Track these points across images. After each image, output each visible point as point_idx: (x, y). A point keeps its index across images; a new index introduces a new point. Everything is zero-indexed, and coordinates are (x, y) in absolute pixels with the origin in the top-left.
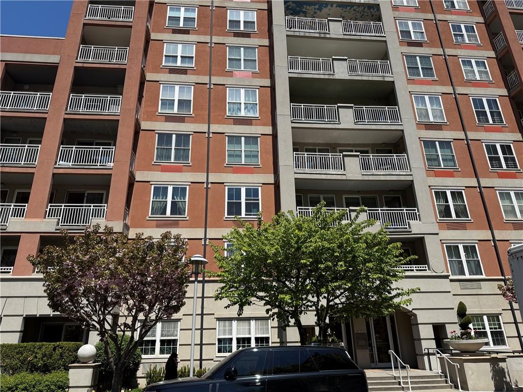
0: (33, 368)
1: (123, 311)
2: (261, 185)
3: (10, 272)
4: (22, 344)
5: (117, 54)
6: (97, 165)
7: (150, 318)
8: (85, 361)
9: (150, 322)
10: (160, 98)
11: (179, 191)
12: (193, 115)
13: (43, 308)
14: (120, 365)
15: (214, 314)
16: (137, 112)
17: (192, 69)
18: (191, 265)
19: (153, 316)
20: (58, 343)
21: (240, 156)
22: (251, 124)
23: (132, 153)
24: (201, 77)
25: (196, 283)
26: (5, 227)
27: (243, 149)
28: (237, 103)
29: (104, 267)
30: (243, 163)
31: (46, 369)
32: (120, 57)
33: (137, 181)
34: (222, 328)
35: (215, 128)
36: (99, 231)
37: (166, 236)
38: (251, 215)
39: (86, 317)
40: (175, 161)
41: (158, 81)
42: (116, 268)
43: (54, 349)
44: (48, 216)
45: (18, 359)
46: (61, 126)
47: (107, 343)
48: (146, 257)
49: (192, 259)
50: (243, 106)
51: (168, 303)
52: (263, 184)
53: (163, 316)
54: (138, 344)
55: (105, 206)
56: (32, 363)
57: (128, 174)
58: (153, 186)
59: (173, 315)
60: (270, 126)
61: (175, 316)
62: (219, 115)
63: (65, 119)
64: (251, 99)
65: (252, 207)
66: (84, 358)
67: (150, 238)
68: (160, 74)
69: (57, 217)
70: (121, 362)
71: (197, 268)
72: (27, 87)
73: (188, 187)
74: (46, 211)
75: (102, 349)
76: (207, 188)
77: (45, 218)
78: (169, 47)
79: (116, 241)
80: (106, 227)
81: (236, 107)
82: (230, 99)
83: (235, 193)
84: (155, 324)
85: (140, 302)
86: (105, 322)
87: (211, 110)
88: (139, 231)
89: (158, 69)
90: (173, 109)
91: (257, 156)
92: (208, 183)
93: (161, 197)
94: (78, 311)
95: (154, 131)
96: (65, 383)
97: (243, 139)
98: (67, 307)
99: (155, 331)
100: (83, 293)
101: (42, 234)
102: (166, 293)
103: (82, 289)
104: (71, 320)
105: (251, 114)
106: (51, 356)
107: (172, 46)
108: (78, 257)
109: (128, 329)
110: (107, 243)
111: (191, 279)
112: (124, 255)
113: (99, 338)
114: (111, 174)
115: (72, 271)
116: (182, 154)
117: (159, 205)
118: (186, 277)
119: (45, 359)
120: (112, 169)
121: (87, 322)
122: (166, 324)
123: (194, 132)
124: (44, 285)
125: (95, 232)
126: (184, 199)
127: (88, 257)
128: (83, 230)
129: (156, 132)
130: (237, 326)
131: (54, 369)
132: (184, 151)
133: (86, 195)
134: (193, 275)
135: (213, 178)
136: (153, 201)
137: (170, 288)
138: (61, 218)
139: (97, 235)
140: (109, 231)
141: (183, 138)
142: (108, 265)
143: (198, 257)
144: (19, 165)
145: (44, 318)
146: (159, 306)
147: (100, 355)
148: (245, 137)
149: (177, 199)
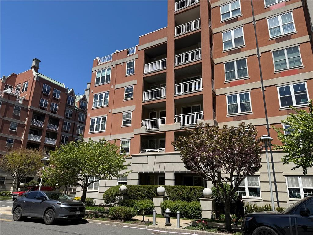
0: (183, 199)
1: (223, 170)
2: (307, 80)
3: (164, 151)
4: (176, 186)
5: (194, 24)
6: (194, 91)
7: (240, 174)
8: (207, 197)
9: (241, 177)
10: (223, 41)
11: (244, 96)
12: (246, 46)
13: (182, 168)
14: (227, 200)
15: (282, 173)
16: (211, 54)
17: (240, 16)
18: (261, 142)
19: (242, 173)
20: (192, 186)
21: (285, 63)
22: (290, 38)
23: (212, 79)
24: (247, 19)
25: (267, 153)
26: (158, 130)
27: (287, 58)
28: (277, 27)
29: (209, 146)
30: (288, 68)
31: (189, 200)
32: (196, 26)
33: (217, 95)
34: (290, 182)
35: (262, 49)
36: (203, 126)
37: (241, 125)
38: (301, 104)
39: (204, 173)
40: (238, 78)
41: (220, 32)
42: (216, 146)
43: (191, 190)
44: (176, 122)
45: (175, 193)
46: (173, 74)
47: (218, 188)
48: (232, 139)
49: (262, 138)
50: (281, 28)
51: (250, 166)
52: (308, 79)
53: (248, 173)
54: (236, 190)
55: (202, 113)
56: (182, 196)
57: (211, 92)
58: (227, 96)
59: (255, 173)
60: (307, 35)
61: (256, 174)
62: (264, 40)
63: (174, 70)
64: (287, 20)
65: (301, 98)
66: (206, 195)
67: (233, 127)
68: (221, 27)
69: (180, 121)
70: (228, 199)
71: (266, 143)
72: (155, 59)
73: (249, 93)
74: (174, 119)
75: (215, 191)
76: (263, 91)
77: (174, 123)
78: (223, 8)
79: (213, 131)
80: (206, 123)
81: (276, 30)
82: (271, 26)
83: (285, 91)
84: (244, 178)
85: (233, 165)
86: (215, 176)
87: (258, 38)
88: (224, 124)
89: (219, 24)
90: (232, 46)
91: (299, 60)
92: (263, 87)
93: (233, 102)
94: (200, 170)
95: (222, 63)
96: (199, 208)
97: (285, 51)
98: (193, 167)
99: (244, 182)
100: (200, 161)
101: (175, 131)
102: (248, 160)
103: (199, 158)
104: (197, 175)
105: (289, 31)
106: (190, 193)
107: (225, 7)
108: (194, 141)
109: (229, 181)
110: (208, 132)
111: (263, 151)
112: (219, 138)
113: (213, 185)
114: (202, 94)
115: (193, 149)
116: (242, 73)
117: (232, 107)
118: (259, 150)
119: (187, 194)
120: (202, 91)
121: (205, 176)
122: (250, 179)
123: (248, 56)
124: (181, 157)
125: (201, 127)
126: (248, 101)
127: (200, 141)
128: (195, 126)
129: (223, 63)
130: (302, 181)
131: (192, 200)
132: (243, 70)
133: (191, 108)
134: (264, 148)
135: (266, 83)
136: (228, 105)
137: (250, 157)
138: (182, 122)
139: (202, 128)
140: (208, 126)
141: (241, 62)
142: (211, 144)
143: (265, 137)
144: (159, 99)
145: (183, 173)
146: (244, 168)
147: (215, 195)
148: (286, 49)
149: (244, 102)
